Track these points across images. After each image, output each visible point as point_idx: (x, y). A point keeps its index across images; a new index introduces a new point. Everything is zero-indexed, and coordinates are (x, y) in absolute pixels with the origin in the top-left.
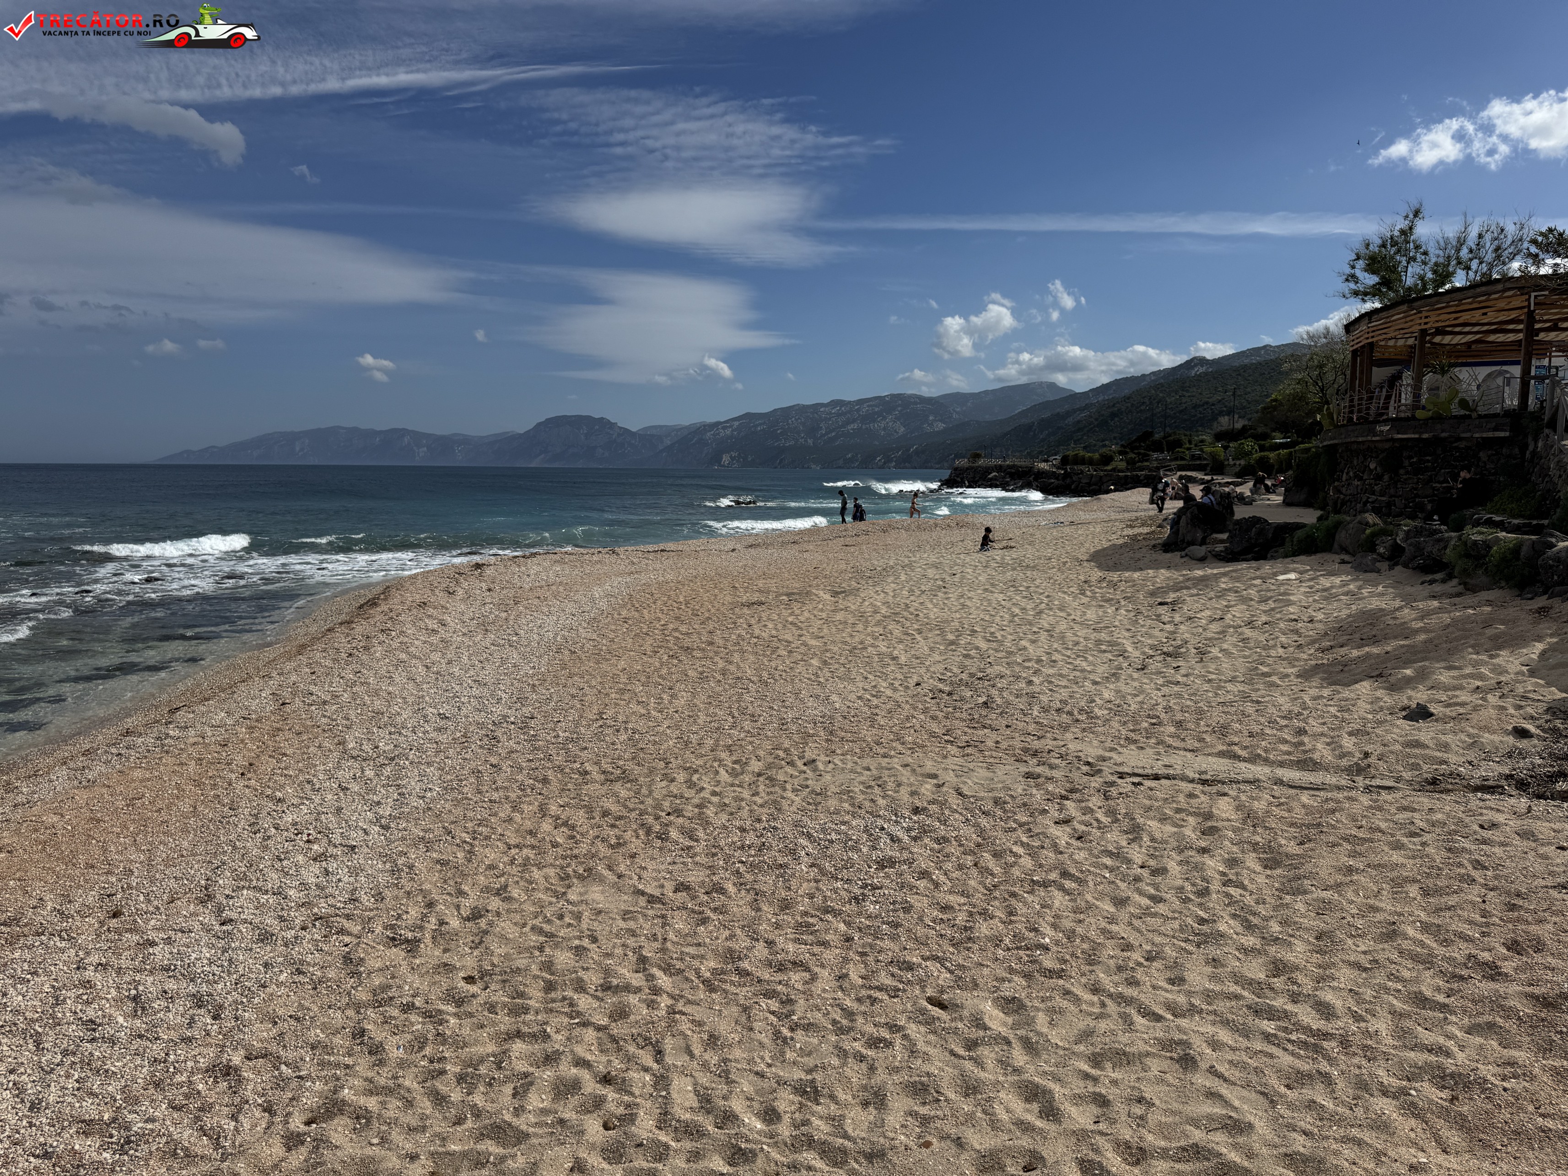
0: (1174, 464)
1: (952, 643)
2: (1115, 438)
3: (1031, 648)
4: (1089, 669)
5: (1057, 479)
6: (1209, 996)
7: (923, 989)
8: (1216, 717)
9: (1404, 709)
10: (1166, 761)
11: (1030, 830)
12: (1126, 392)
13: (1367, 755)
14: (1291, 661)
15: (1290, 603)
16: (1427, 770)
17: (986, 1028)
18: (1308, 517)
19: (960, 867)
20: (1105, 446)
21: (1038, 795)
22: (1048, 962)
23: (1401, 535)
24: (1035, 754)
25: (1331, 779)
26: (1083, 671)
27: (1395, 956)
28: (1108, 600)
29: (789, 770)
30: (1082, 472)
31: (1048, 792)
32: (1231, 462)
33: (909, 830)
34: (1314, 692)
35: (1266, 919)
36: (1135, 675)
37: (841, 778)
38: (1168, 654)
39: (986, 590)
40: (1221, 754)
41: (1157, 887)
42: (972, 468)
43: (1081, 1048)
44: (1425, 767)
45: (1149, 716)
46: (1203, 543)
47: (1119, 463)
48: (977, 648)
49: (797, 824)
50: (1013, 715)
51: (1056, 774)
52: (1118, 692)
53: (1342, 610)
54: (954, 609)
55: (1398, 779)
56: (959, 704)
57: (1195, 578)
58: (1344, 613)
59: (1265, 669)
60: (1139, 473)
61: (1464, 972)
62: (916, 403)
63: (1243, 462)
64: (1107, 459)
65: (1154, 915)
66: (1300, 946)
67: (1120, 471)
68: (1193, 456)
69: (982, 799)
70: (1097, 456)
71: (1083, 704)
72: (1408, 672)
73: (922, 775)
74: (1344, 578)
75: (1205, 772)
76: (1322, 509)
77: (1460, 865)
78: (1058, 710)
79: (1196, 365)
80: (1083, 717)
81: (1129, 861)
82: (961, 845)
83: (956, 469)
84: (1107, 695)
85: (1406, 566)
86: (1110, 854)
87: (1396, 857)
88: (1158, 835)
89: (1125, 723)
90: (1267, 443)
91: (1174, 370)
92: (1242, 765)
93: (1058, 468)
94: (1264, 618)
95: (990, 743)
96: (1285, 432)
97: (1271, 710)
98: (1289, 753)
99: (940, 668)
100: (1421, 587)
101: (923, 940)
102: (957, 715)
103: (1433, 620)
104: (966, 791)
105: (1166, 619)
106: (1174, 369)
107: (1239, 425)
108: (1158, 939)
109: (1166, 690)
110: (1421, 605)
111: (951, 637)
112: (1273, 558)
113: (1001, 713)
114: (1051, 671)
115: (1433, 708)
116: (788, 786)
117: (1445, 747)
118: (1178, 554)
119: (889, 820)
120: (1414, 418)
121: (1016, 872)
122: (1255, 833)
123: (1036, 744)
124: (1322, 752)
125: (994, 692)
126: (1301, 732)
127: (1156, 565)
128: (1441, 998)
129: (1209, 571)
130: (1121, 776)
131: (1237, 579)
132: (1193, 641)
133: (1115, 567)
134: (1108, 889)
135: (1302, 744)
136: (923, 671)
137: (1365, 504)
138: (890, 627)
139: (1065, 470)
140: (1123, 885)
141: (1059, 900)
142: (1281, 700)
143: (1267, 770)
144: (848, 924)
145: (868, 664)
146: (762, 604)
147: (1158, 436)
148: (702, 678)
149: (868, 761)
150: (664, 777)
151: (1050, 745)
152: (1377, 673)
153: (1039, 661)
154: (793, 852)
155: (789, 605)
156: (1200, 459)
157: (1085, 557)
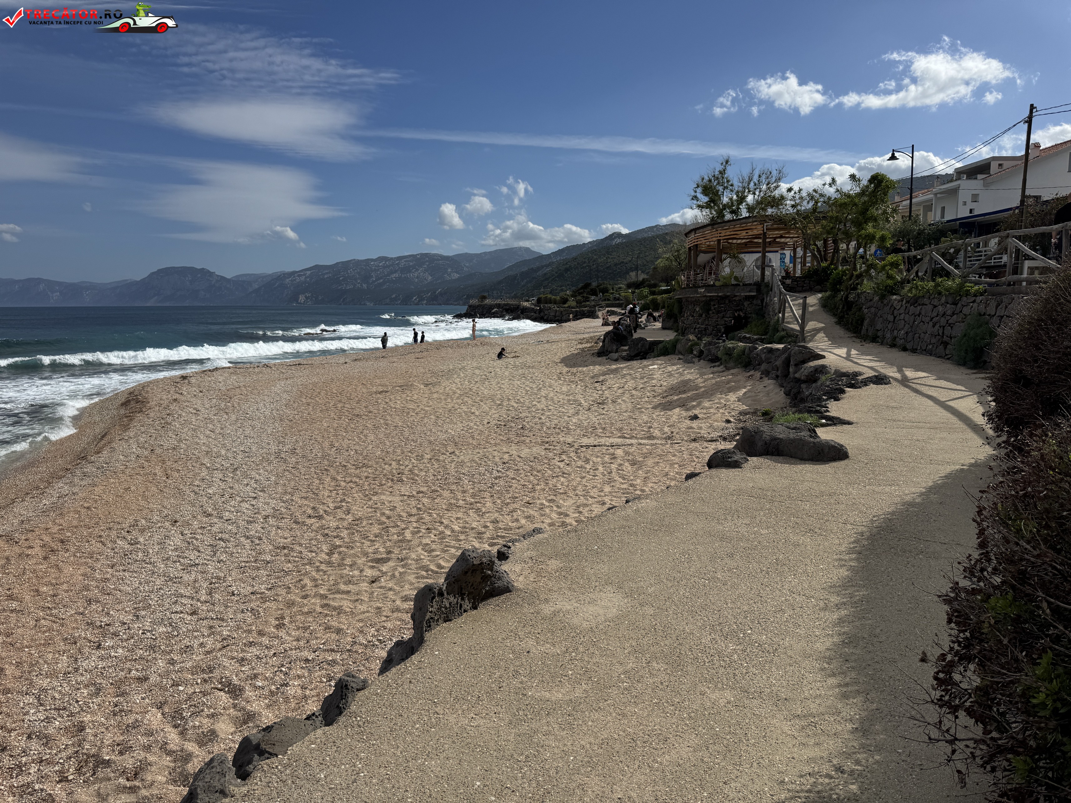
0: (603, 303)
1: (500, 405)
2: (568, 286)
3: (538, 405)
4: (566, 411)
5: (535, 313)
6: (610, 492)
7: (522, 501)
8: (619, 425)
9: (689, 416)
10: (598, 441)
11: (549, 464)
12: (574, 255)
13: (672, 433)
14: (650, 402)
15: (653, 379)
16: (693, 436)
17: (544, 505)
18: (669, 336)
19: (526, 476)
20: (562, 290)
21: (551, 454)
22: (561, 491)
23: (702, 345)
24: (547, 443)
25: (659, 442)
26: (563, 412)
27: (666, 479)
28: (571, 382)
29: (445, 456)
30: (550, 308)
31: (554, 453)
33: (503, 468)
34: (657, 414)
35: (629, 476)
36: (586, 412)
37: (468, 457)
38: (600, 403)
39: (510, 379)
40: (619, 437)
41: (595, 473)
42: (481, 305)
43: (574, 505)
45: (592, 427)
46: (616, 351)
47: (572, 302)
48: (513, 406)
49: (456, 472)
50: (535, 431)
51: (556, 448)
52: (578, 419)
53: (674, 381)
54: (496, 389)
55: (682, 440)
56: (510, 429)
57: (612, 369)
59: (640, 406)
60: (584, 309)
62: (439, 260)
63: (643, 302)
64: (565, 301)
65: (594, 479)
66: (639, 480)
67: (573, 308)
68: (615, 298)
69: (529, 457)
70: (558, 298)
71: (564, 425)
72: (694, 403)
73: (503, 453)
74: (678, 366)
75: (613, 443)
76: (676, 332)
77: (692, 458)
78: (554, 428)
79: (615, 238)
80: (565, 429)
81: (586, 468)
82: (524, 471)
83: (470, 306)
84: (574, 421)
85: (704, 359)
86: (579, 467)
87: (673, 458)
88: (595, 461)
89: (582, 430)
90: (656, 290)
92: (627, 440)
93: (535, 306)
94: (641, 386)
95: (528, 441)
96: (667, 282)
98: (645, 435)
99: (497, 415)
100: (708, 369)
101: (519, 492)
103: (709, 382)
104: (522, 456)
105: (599, 389)
106: (602, 240)
107: (641, 279)
108: (595, 484)
109: (599, 417)
110: (706, 376)
111: (499, 402)
112: (649, 358)
113: (530, 431)
114: (549, 413)
115: (700, 415)
116: (446, 461)
117: (701, 428)
118: (605, 358)
119: (494, 467)
120: (715, 285)
121: (546, 475)
122: (629, 457)
123: (547, 440)
124: (657, 433)
125: (525, 423)
126: (650, 427)
127: (594, 364)
129: (619, 366)
130: (582, 447)
131: (631, 369)
132: (611, 397)
133: (574, 365)
134: (578, 475)
135: (650, 431)
136: (489, 417)
137: (695, 329)
138: (466, 399)
139: (540, 307)
140: (584, 474)
141: (562, 479)
142: (644, 417)
143: (635, 441)
144: (490, 493)
145: (460, 416)
146: (387, 392)
147: (594, 284)
148: (376, 427)
149: (477, 451)
150: (385, 464)
151: (553, 439)
152: (683, 405)
153: (543, 410)
154: (460, 479)
155: (403, 392)
156: (618, 300)
157: (558, 361)
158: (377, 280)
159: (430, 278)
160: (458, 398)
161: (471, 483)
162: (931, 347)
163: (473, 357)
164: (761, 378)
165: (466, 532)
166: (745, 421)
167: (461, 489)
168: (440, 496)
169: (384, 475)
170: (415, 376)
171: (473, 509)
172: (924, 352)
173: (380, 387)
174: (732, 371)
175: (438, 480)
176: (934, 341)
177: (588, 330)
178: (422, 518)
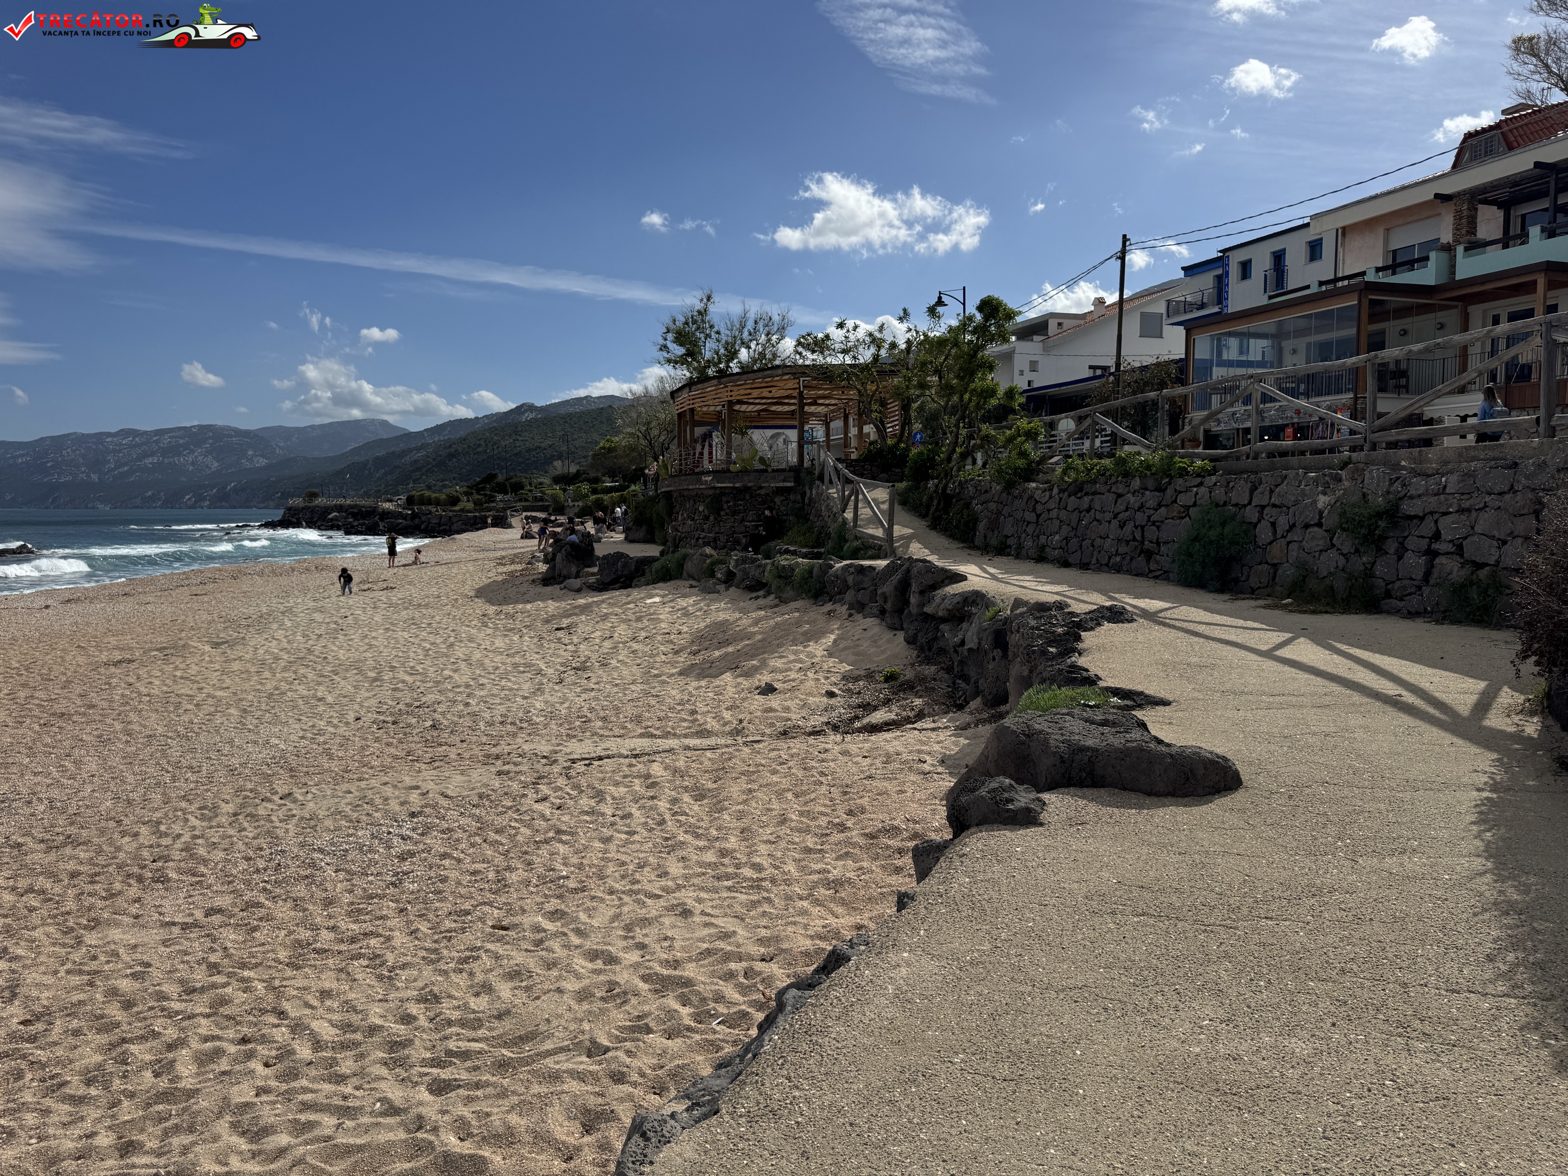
0: (519, 505)
1: (375, 680)
2: (454, 478)
3: (456, 676)
4: (515, 687)
5: (405, 519)
6: (686, 877)
7: (484, 923)
8: (629, 710)
9: (757, 688)
10: (604, 746)
11: (518, 810)
12: (462, 433)
13: (741, 721)
14: (673, 664)
15: (660, 621)
16: (780, 726)
17: (545, 931)
18: (652, 550)
19: (473, 845)
20: (448, 486)
21: (515, 785)
22: (572, 884)
23: (733, 563)
24: (497, 757)
25: (721, 741)
26: (511, 689)
27: (788, 832)
28: (511, 630)
29: (269, 806)
30: (430, 513)
31: (521, 782)
32: (571, 504)
33: (414, 829)
34: (694, 684)
35: (707, 829)
36: (557, 688)
37: (325, 803)
38: (577, 669)
39: (387, 629)
40: (642, 736)
41: (628, 826)
42: (309, 508)
43: (616, 924)
44: (778, 724)
45: (578, 717)
46: (577, 576)
47: (466, 503)
48: (403, 682)
49: (302, 845)
50: (463, 732)
51: (521, 768)
52: (546, 702)
53: (699, 623)
54: (362, 649)
55: (763, 735)
56: (408, 730)
57: (580, 606)
58: (702, 625)
59: (656, 672)
61: (828, 832)
62: (231, 436)
63: (581, 504)
64: (454, 501)
65: (633, 842)
66: (733, 839)
67: (468, 511)
68: (535, 498)
69: (468, 796)
70: (443, 497)
71: (521, 715)
72: (754, 663)
73: (405, 788)
74: (694, 598)
75: (635, 749)
76: (664, 544)
77: (813, 776)
78: (502, 723)
79: (526, 411)
80: (525, 725)
81: (603, 814)
82: (465, 831)
83: (289, 509)
84: (538, 706)
85: (738, 587)
86: (587, 813)
87: (775, 778)
88: (617, 795)
89: (561, 725)
90: (599, 486)
91: (507, 414)
92: (659, 740)
93: (404, 508)
94: (643, 634)
95: (453, 756)
96: (612, 475)
97: (668, 700)
98: (690, 728)
99: (373, 702)
100: (750, 602)
101: (468, 895)
102: (410, 739)
103: (764, 625)
104: (449, 793)
105: (567, 641)
106: (505, 413)
107: (573, 469)
108: (641, 855)
109: (586, 696)
110: (754, 615)
111: (372, 674)
112: (637, 586)
113: (452, 732)
114: (482, 693)
115: (777, 685)
116: (274, 818)
117: (787, 709)
118: (557, 586)
119: (392, 826)
120: (728, 471)
121: (520, 838)
122: (683, 780)
123: (495, 751)
124: (712, 724)
125: (437, 716)
126: (693, 712)
127: (542, 597)
128: (819, 847)
129: (590, 600)
130: (574, 761)
131: (614, 605)
132: (594, 657)
133: (505, 601)
134: (594, 835)
135: (696, 720)
136: (356, 707)
137: (698, 539)
138: (302, 671)
139: (412, 509)
140: (605, 830)
141: (562, 849)
142: (674, 692)
143: (676, 741)
144: (397, 901)
145: (294, 708)
146: (131, 661)
147: (500, 478)
148: (103, 741)
149: (345, 786)
150: (124, 834)
151: (507, 749)
152: (733, 665)
153: (468, 686)
154: (313, 865)
155: (166, 660)
156: (542, 500)
157: (472, 594)
158: (116, 468)
159: (216, 464)
160: (285, 669)
161: (342, 875)
162: (1118, 559)
163: (305, 590)
164: (850, 615)
165: (356, 1044)
166: (859, 693)
167: (319, 894)
168: (268, 918)
169: (120, 867)
170: (192, 628)
171: (359, 956)
172: (1106, 568)
173: (117, 653)
174: (793, 605)
175: (258, 871)
176: (1123, 549)
177: (502, 546)
178: (224, 1001)
